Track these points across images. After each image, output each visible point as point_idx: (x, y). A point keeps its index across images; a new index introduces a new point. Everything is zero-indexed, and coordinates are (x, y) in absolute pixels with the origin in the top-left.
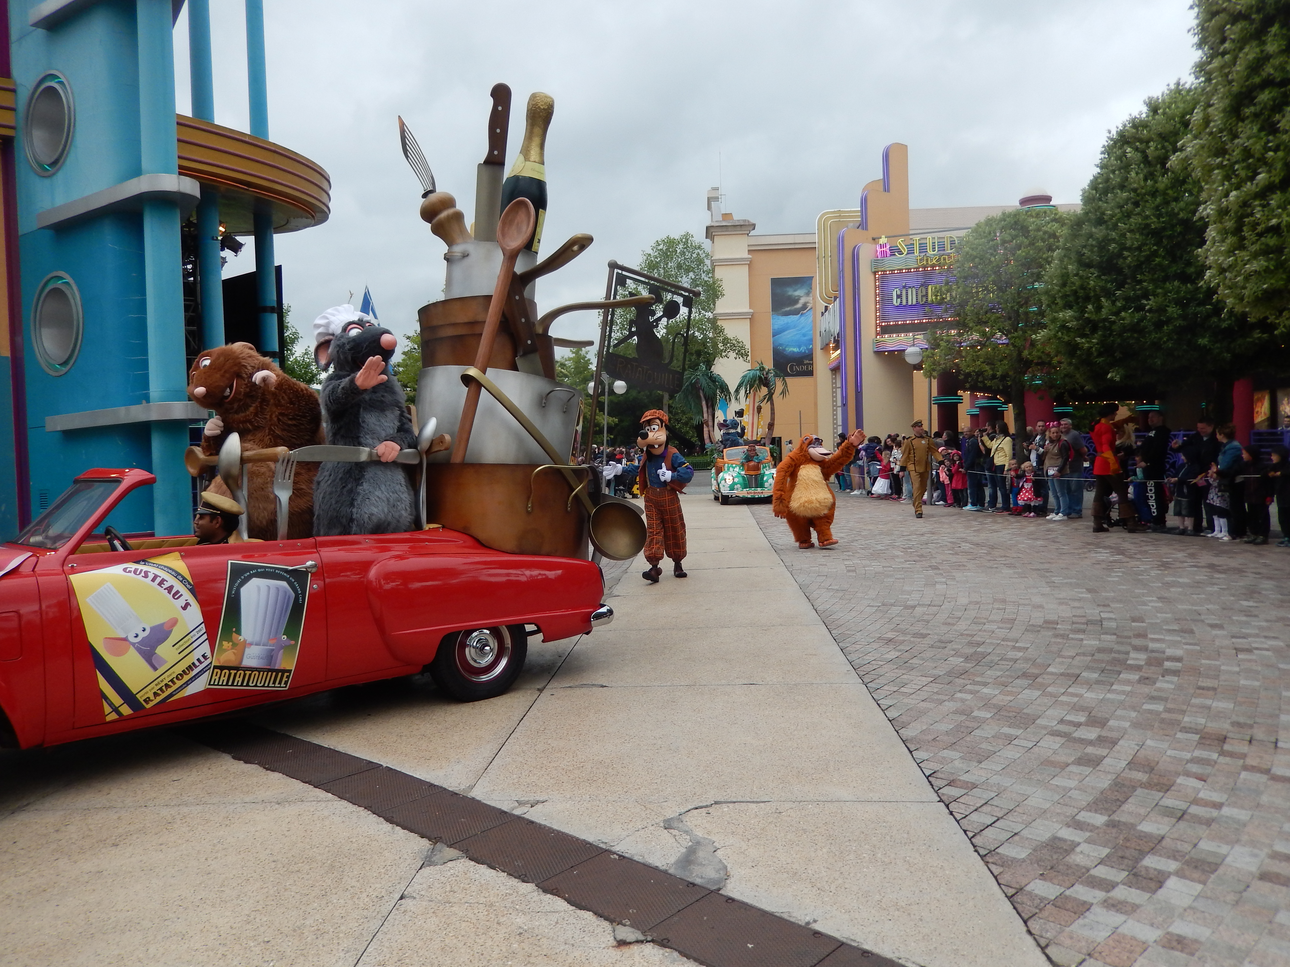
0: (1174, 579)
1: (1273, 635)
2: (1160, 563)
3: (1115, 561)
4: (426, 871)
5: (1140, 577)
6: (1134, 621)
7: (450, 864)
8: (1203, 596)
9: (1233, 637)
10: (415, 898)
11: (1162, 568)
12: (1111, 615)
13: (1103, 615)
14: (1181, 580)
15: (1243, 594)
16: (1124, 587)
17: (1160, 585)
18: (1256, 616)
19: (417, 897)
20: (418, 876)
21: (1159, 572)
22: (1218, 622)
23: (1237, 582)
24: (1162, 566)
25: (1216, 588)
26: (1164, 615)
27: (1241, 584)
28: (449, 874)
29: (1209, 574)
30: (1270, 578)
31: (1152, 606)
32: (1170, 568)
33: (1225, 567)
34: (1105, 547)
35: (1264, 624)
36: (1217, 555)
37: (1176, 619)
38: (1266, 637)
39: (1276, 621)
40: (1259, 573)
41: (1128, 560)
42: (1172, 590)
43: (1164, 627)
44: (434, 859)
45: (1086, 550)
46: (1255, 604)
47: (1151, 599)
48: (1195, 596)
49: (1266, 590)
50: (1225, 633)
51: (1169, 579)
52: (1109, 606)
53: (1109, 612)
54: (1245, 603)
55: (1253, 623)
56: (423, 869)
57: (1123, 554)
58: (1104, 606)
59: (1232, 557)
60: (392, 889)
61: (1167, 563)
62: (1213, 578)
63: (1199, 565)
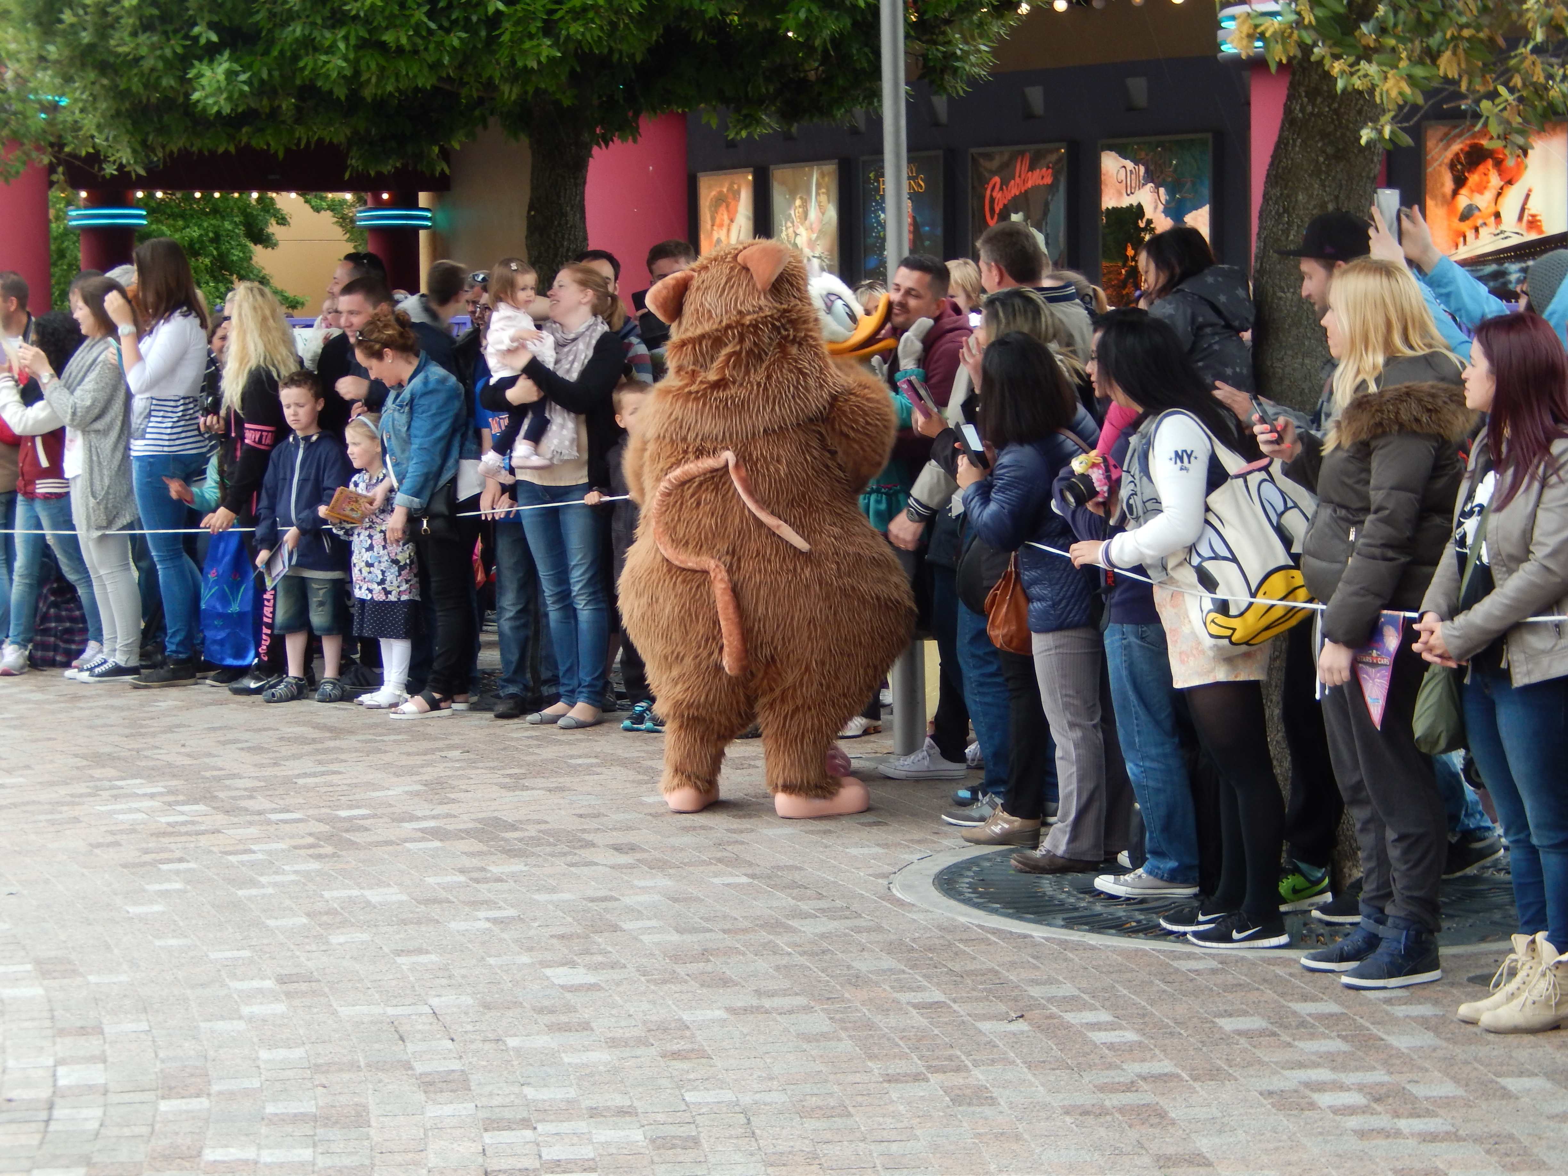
0: (355, 892)
1: (619, 1101)
2: (325, 828)
3: (171, 831)
5: (240, 893)
6: (169, 1091)
8: (433, 957)
9: (492, 1124)
11: (329, 849)
12: (96, 1075)
13: (67, 1077)
14: (374, 896)
15: (562, 937)
16: (173, 942)
17: (305, 920)
18: (585, 1026)
21: (314, 865)
22: (456, 1065)
23: (553, 890)
24: (328, 838)
25: (480, 920)
26: (281, 1053)
27: (566, 896)
29: (475, 862)
30: (659, 866)
31: (250, 1020)
32: (352, 844)
33: (532, 831)
34: (153, 773)
35: (600, 1057)
36: (516, 784)
37: (317, 1068)
38: (594, 1113)
39: (642, 1042)
40: (632, 848)
41: (220, 819)
42: (337, 939)
43: (270, 1109)
45: (81, 788)
46: (591, 978)
47: (256, 984)
48: (404, 961)
49: (635, 913)
50: (466, 1108)
51: (334, 895)
52: (98, 1030)
53: (91, 1059)
54: (561, 975)
55: (567, 1059)
57: (207, 797)
58: (83, 1031)
59: (561, 789)
61: (351, 825)
62: (479, 876)
63: (452, 826)
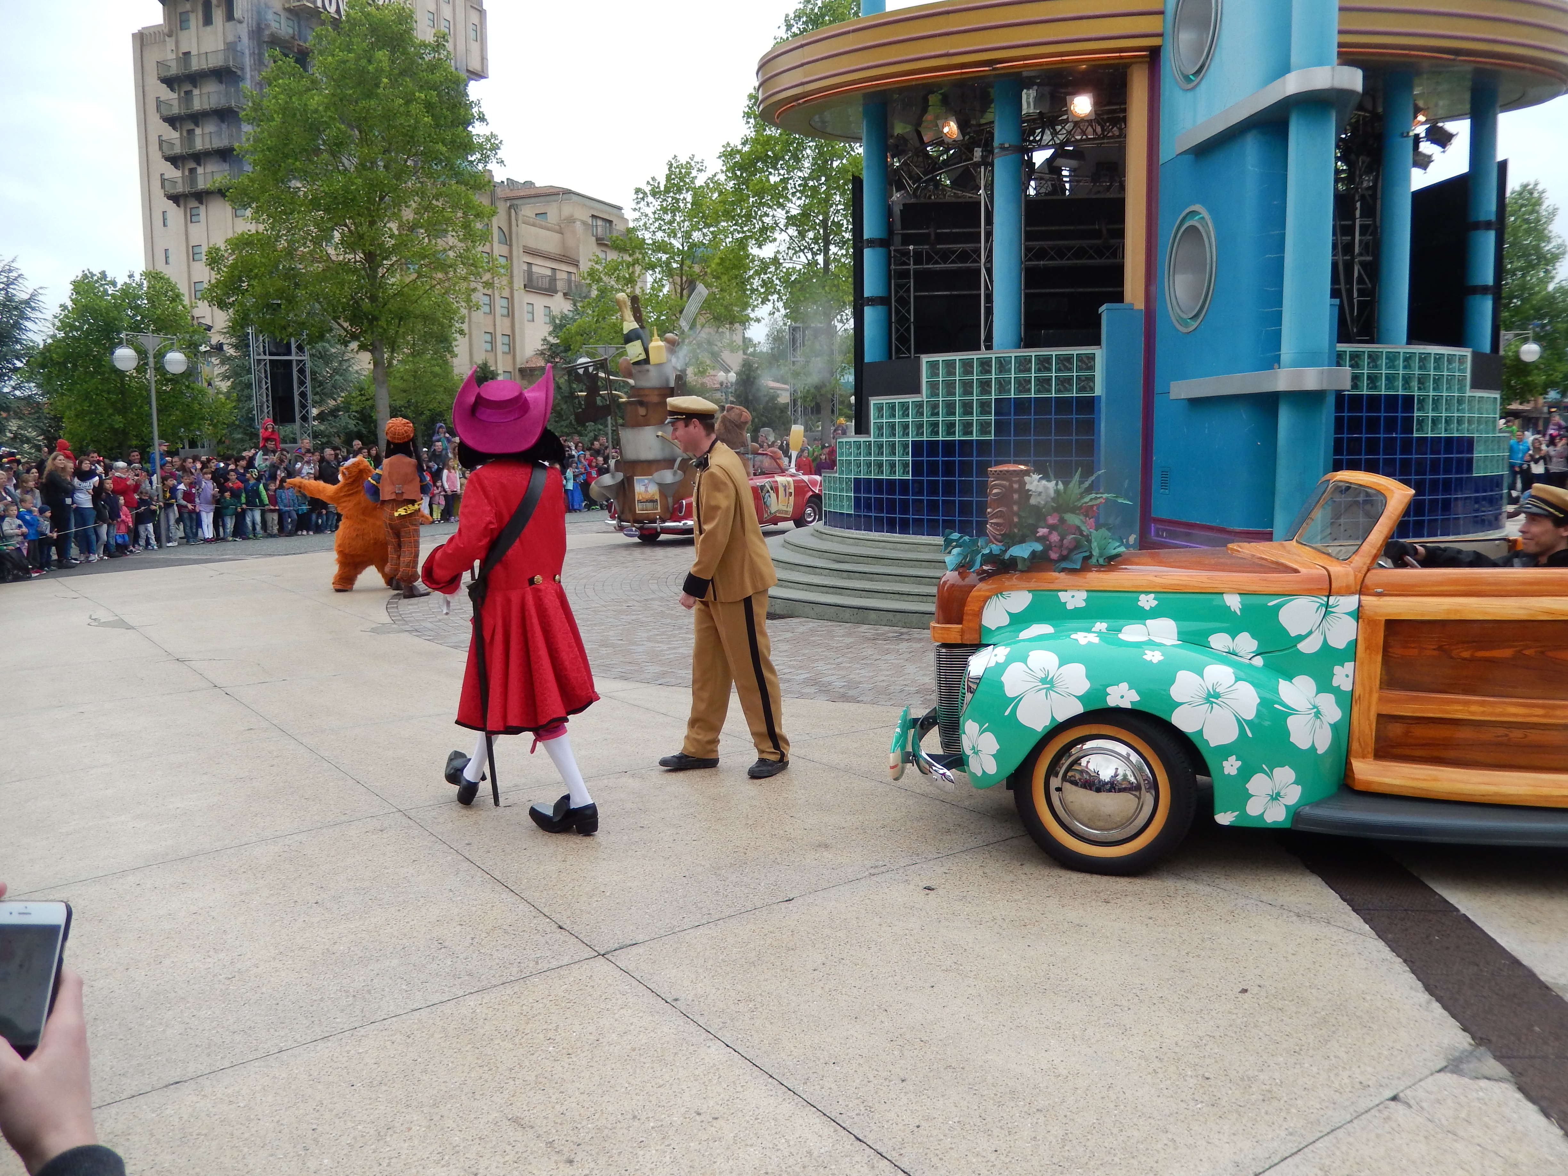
4: (1447, 1078)
7: (1484, 1083)
10: (1409, 1106)
19: (1415, 1107)
20: (1430, 1079)
28: (1475, 1095)
44: (1464, 1066)
56: (1442, 1074)
60: (1386, 1081)
